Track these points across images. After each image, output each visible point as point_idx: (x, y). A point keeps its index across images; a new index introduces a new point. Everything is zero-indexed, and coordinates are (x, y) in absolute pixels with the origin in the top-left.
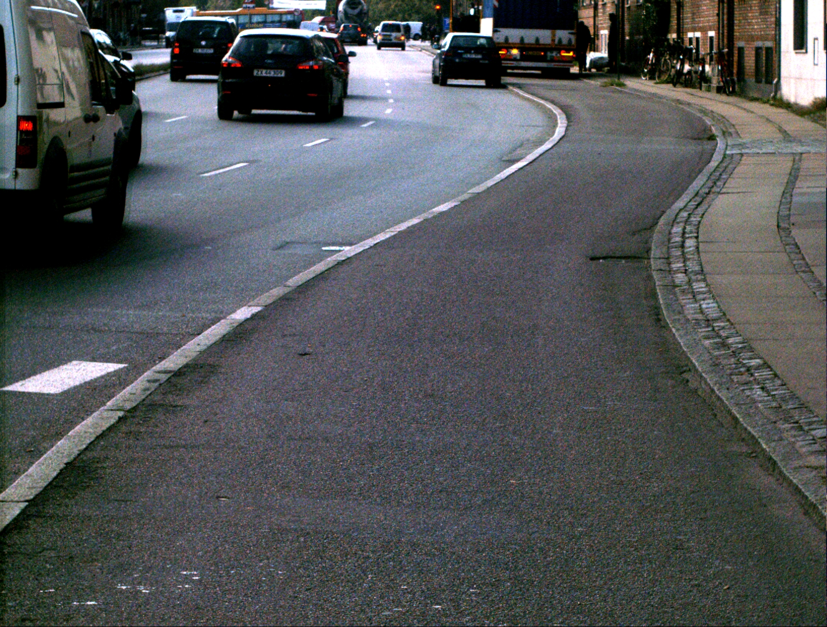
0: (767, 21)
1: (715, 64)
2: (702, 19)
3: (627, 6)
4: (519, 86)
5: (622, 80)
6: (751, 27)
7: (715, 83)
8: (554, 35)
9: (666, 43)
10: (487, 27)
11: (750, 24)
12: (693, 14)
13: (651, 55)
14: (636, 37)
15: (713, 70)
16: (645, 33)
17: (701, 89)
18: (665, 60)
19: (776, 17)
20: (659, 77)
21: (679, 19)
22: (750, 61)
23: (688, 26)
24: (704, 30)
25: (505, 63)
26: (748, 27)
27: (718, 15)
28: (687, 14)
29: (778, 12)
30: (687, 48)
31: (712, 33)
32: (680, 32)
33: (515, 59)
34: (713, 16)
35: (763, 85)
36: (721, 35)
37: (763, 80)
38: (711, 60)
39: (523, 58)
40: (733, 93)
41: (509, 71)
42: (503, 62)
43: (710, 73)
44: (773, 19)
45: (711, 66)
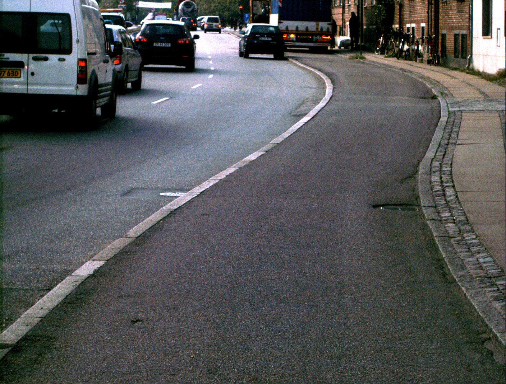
0: (463, 17)
1: (426, 45)
2: (416, 15)
3: (364, 6)
4: (296, 59)
5: (363, 55)
6: (451, 21)
7: (425, 57)
8: (318, 25)
9: (392, 31)
10: (274, 20)
11: (450, 19)
12: (410, 12)
13: (382, 38)
14: (371, 27)
15: (424, 49)
16: (376, 24)
17: (416, 61)
18: (391, 42)
19: (469, 15)
20: (387, 53)
21: (400, 15)
22: (450, 44)
23: (407, 19)
24: (418, 23)
25: (287, 43)
26: (449, 21)
27: (428, 12)
28: (406, 13)
29: (471, 11)
30: (406, 34)
31: (423, 25)
32: (401, 23)
33: (292, 41)
34: (425, 13)
35: (460, 59)
36: (430, 26)
37: (460, 56)
38: (423, 42)
39: (298, 40)
40: (438, 64)
41: (288, 48)
42: (285, 42)
43: (422, 50)
44: (467, 16)
45: (423, 46)
